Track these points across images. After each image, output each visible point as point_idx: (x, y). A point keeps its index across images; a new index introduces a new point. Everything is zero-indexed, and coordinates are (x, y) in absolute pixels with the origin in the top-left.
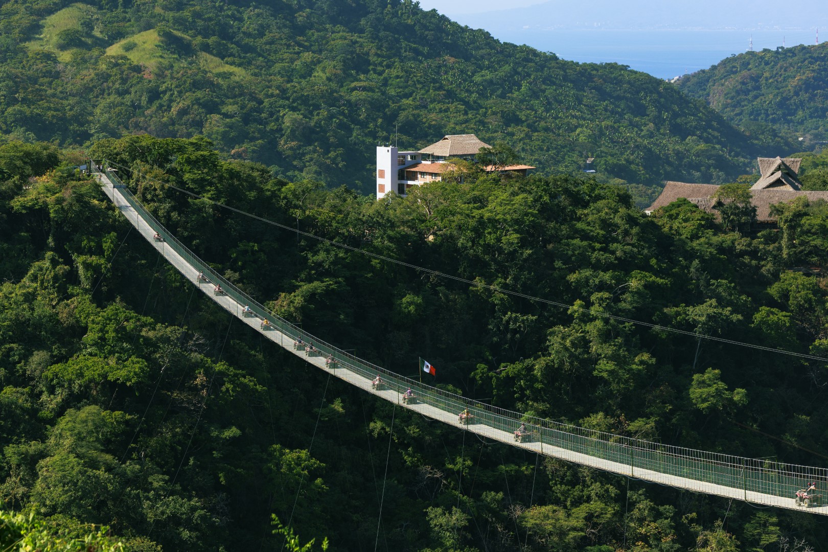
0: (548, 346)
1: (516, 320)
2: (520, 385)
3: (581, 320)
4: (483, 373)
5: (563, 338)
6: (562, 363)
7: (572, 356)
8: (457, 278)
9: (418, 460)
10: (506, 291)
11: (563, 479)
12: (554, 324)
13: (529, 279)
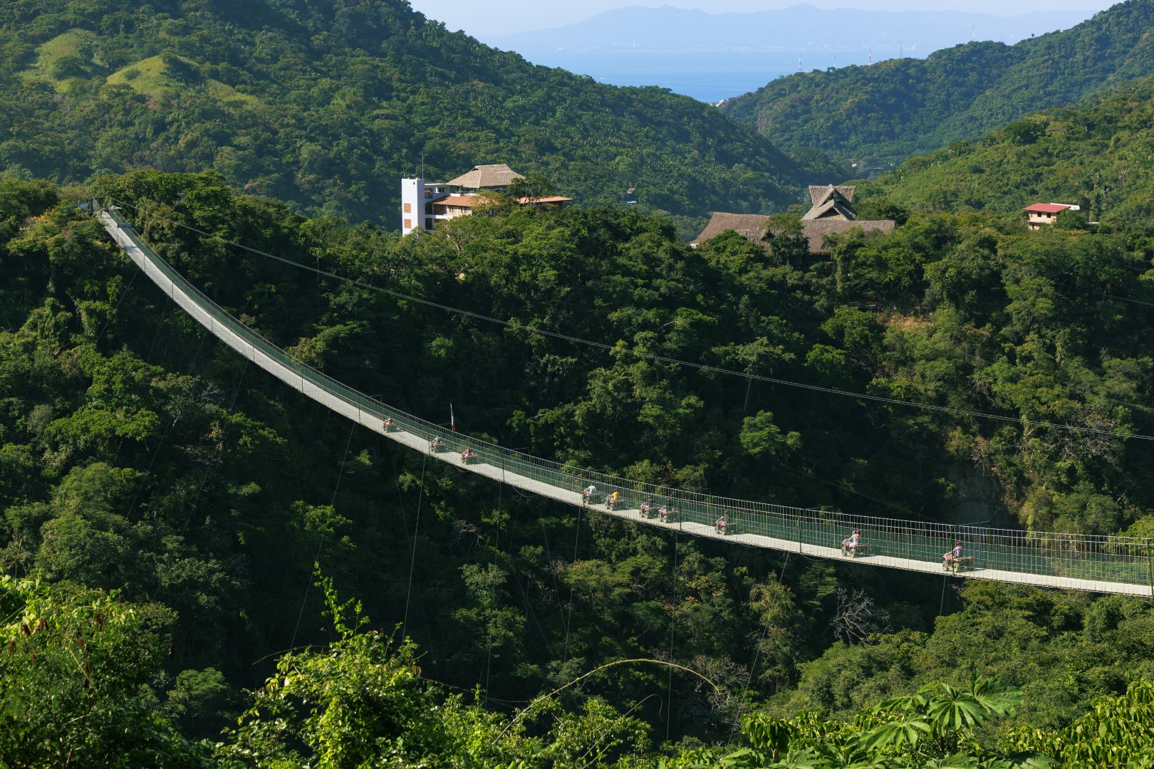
0: (589, 390)
1: (554, 363)
2: (560, 432)
3: (623, 361)
4: (520, 420)
5: (605, 381)
6: (604, 408)
7: (614, 400)
8: (490, 319)
9: (451, 515)
10: (543, 332)
11: (607, 531)
12: (595, 367)
13: (567, 318)
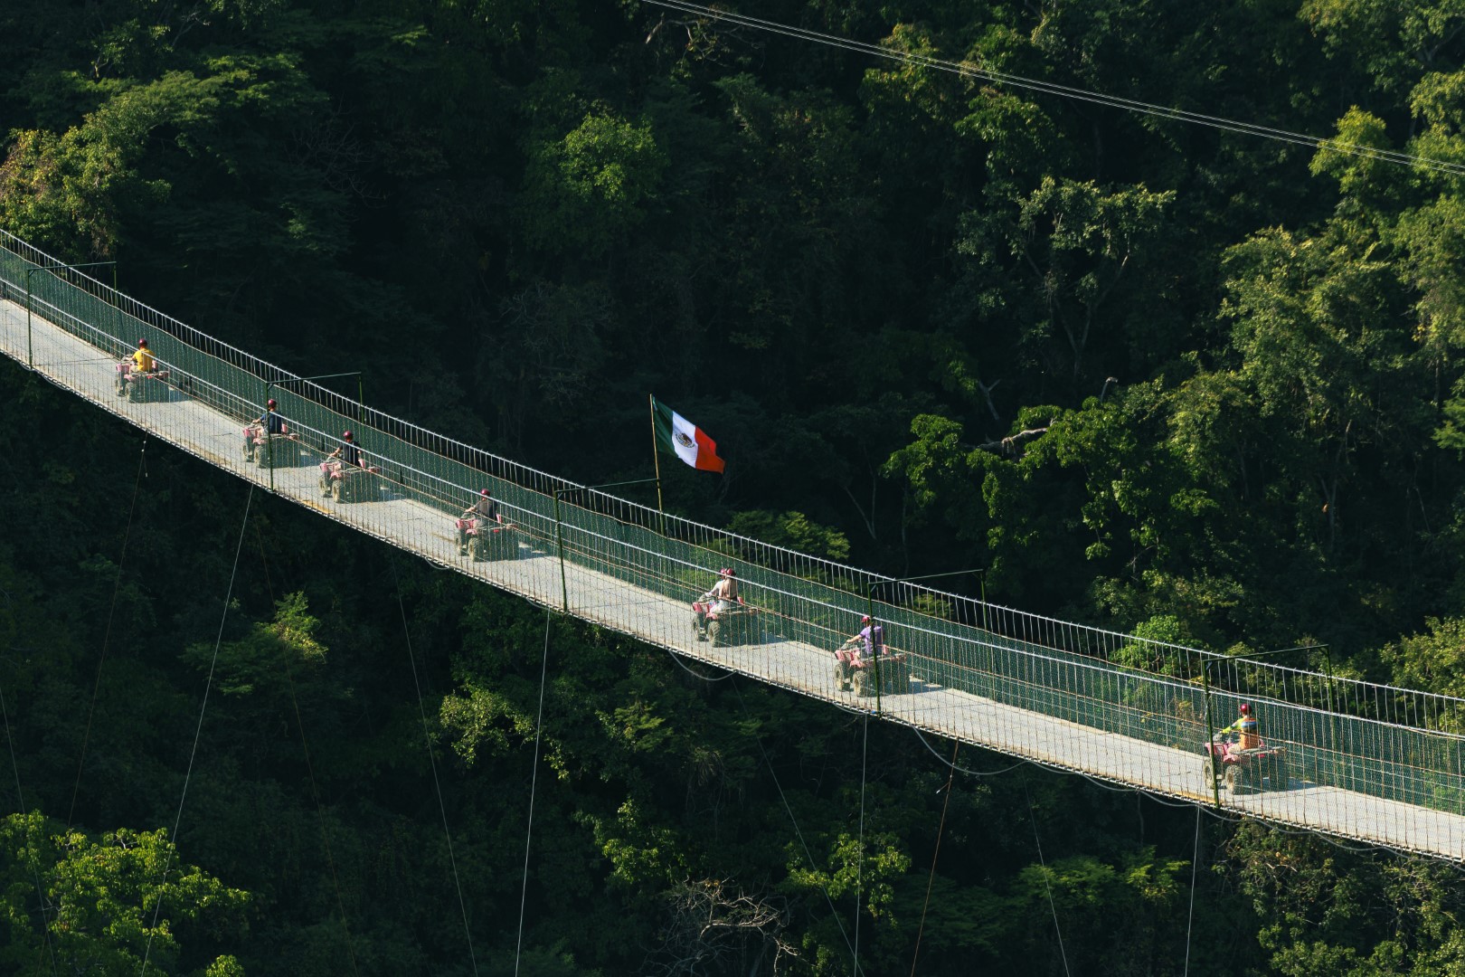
0: (1228, 323)
1: (1079, 210)
2: (1110, 501)
3: (1367, 198)
4: (939, 456)
5: (1296, 284)
6: (1292, 394)
7: (1335, 360)
8: (805, 34)
9: (664, 858)
10: (1030, 84)
11: (1315, 913)
12: (1252, 223)
13: (1130, 23)
